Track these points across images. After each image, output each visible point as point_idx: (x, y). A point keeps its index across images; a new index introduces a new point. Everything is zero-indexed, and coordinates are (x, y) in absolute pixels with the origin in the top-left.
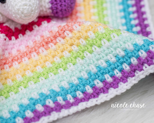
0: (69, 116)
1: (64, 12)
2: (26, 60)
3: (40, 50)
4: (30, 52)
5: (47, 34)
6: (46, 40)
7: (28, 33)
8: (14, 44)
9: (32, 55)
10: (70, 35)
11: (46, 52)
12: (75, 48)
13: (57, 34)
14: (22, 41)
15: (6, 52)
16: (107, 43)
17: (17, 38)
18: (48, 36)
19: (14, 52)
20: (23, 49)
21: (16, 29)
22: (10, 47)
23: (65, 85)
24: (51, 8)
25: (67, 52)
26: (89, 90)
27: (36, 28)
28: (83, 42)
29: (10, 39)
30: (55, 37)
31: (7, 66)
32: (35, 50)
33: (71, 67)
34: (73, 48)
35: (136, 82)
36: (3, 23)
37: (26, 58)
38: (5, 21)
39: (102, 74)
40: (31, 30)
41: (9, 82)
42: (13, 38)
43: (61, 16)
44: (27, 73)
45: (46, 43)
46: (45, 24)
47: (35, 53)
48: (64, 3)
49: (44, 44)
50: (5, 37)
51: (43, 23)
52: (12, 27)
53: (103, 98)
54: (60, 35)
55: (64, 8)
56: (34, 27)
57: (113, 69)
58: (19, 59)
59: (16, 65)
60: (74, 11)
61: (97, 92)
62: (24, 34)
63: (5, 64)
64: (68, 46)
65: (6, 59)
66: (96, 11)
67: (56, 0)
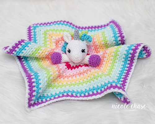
0: (74, 100)
2: (70, 78)
3: (77, 76)
4: (73, 76)
6: (81, 73)
7: (76, 69)
10: (89, 73)
11: (79, 77)
12: (89, 78)
13: (85, 72)
14: (73, 71)
15: (65, 73)
18: (82, 71)
19: (68, 74)
20: (72, 74)
21: (73, 66)
22: (67, 72)
23: (79, 90)
25: (86, 79)
26: (87, 94)
27: (80, 67)
28: (92, 76)
31: (62, 78)
32: (75, 76)
33: (84, 85)
35: (103, 95)
36: (69, 62)
37: (71, 78)
38: (70, 61)
39: (94, 90)
40: (78, 68)
41: (60, 84)
42: (70, 69)
48: (94, 60)
49: (79, 74)
50: (66, 68)
53: (90, 98)
57: (98, 89)
58: (68, 77)
59: (66, 79)
60: (100, 66)
61: (89, 95)
63: (62, 77)
64: (87, 77)
67: (91, 58)
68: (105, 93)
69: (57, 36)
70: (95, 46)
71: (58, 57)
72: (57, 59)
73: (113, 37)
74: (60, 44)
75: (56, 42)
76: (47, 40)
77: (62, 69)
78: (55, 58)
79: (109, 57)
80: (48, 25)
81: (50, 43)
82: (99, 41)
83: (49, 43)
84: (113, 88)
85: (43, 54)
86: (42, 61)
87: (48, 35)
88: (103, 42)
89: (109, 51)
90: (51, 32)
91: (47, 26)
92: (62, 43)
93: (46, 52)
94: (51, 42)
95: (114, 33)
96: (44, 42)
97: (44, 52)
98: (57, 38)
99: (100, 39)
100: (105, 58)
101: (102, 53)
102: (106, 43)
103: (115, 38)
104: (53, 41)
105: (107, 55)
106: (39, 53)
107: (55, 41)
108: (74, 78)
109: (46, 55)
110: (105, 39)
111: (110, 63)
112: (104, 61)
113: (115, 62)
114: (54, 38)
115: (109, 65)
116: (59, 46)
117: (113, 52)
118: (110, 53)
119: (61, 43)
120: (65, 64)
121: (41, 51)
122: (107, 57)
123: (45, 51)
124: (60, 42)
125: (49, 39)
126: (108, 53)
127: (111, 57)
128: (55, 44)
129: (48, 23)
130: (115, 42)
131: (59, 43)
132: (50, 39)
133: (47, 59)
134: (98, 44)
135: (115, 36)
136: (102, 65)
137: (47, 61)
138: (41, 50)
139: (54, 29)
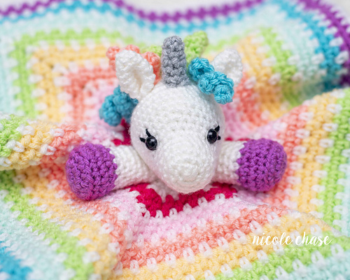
1: (260, 183)
2: (171, 260)
3: (201, 247)
4: (183, 246)
5: (218, 219)
6: (215, 230)
7: (187, 209)
8: (158, 225)
9: (185, 253)
10: (260, 229)
11: (209, 252)
12: (262, 256)
13: (237, 225)
14: (173, 221)
15: (141, 237)
16: (322, 261)
17: (166, 214)
18: (221, 223)
19: (155, 241)
20: (172, 237)
21: (169, 197)
22: (150, 228)
24: (238, 172)
25: (247, 261)
27: (203, 203)
29: (153, 215)
30: (232, 228)
31: (135, 262)
32: (193, 245)
34: (259, 254)
37: (173, 256)
40: (194, 205)
42: (159, 213)
45: (214, 236)
46: (220, 199)
47: (190, 250)
49: (210, 237)
50: (144, 210)
51: (217, 196)
52: (162, 194)
54: (241, 226)
56: (199, 201)
58: (159, 254)
59: (152, 264)
60: (282, 183)
62: (180, 209)
63: (133, 258)
64: (252, 250)
65: (137, 250)
66: (322, 189)
67: (248, 160)
69: (72, 60)
70: (245, 94)
71: (99, 169)
72: (98, 181)
73: (316, 52)
74: (90, 94)
75: (73, 85)
76: (32, 79)
77: (131, 222)
78: (89, 178)
79: (314, 140)
80: (27, 13)
81: (47, 91)
82: (263, 72)
83: (42, 92)
85: (30, 154)
86: (27, 183)
87: (34, 60)
88: (276, 76)
89: (311, 114)
90: (44, 47)
91: (24, 18)
92: (97, 87)
93: (41, 143)
94: (51, 90)
95: (318, 35)
96: (18, 90)
97: (33, 145)
98: (75, 70)
99: (266, 63)
100: (297, 148)
101: (284, 126)
102: (290, 80)
103: (326, 58)
104: (60, 82)
105: (307, 133)
106: (12, 152)
107: (67, 82)
108: (188, 255)
109: (44, 156)
110: (283, 63)
111: (322, 167)
112: (297, 160)
113: (343, 159)
114: (60, 68)
115: (317, 173)
116: (88, 101)
117: (333, 120)
118: (317, 124)
119: (94, 90)
120: (136, 193)
121: (21, 144)
122: (306, 140)
123: (35, 140)
124: (89, 85)
125: (39, 78)
126: (310, 122)
127: (324, 141)
128: (69, 97)
129: (25, 6)
130: (323, 72)
131: (85, 91)
132: (44, 75)
133: (48, 173)
134: (259, 85)
135: (326, 47)
136: (290, 179)
137: (48, 178)
138: (21, 137)
139: (58, 32)
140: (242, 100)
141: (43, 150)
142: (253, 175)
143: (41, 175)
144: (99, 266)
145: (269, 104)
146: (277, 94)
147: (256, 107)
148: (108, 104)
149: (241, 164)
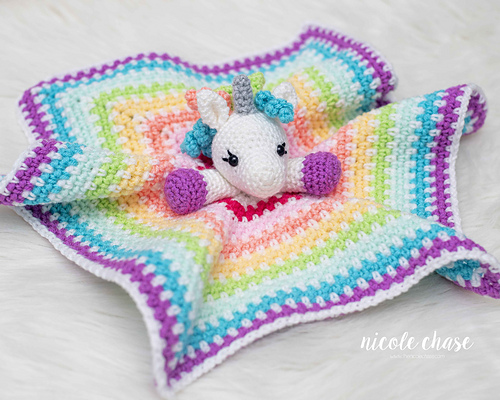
0: (315, 321)
1: (323, 185)
2: (261, 250)
3: (283, 237)
4: (268, 239)
5: (294, 215)
6: (292, 223)
7: (267, 212)
8: (245, 228)
9: (271, 243)
10: (328, 216)
11: (290, 240)
12: (333, 235)
13: (310, 216)
14: (257, 223)
15: (234, 237)
17: (250, 219)
18: (297, 217)
19: (245, 238)
20: (258, 234)
21: (250, 207)
22: (239, 230)
23: (316, 284)
24: (304, 180)
25: (322, 241)
26: (349, 292)
27: (279, 206)
29: (240, 220)
30: (306, 219)
31: (233, 254)
32: (276, 236)
33: (325, 261)
34: (330, 234)
35: (416, 282)
37: (262, 247)
39: (369, 270)
40: (272, 208)
41: (235, 276)
42: (245, 219)
43: (318, 193)
44: (261, 266)
45: (292, 227)
46: (292, 201)
47: (275, 241)
49: (290, 228)
50: (234, 215)
51: (289, 199)
52: (245, 204)
54: (313, 215)
55: (322, 180)
56: (276, 205)
57: (385, 265)
58: (252, 246)
59: (246, 255)
60: (339, 188)
61: (359, 294)
62: (260, 213)
63: (230, 252)
64: (324, 232)
65: (233, 247)
66: (373, 189)
67: (311, 168)
68: (422, 272)
69: (148, 110)
70: (299, 122)
73: (353, 81)
74: (168, 137)
75: (152, 131)
76: (116, 129)
77: (225, 223)
79: (360, 151)
80: (97, 76)
81: (130, 138)
82: (312, 102)
83: (125, 140)
84: (450, 251)
85: (136, 180)
86: (130, 209)
87: (116, 113)
88: (323, 104)
89: (356, 130)
90: (122, 101)
91: (95, 80)
92: (172, 130)
93: (143, 171)
94: (133, 137)
95: (353, 68)
97: (138, 173)
98: (152, 118)
99: (312, 94)
100: (348, 159)
101: (335, 142)
102: (334, 107)
103: (362, 85)
104: (139, 129)
105: (355, 146)
106: (122, 179)
107: (147, 129)
108: (274, 244)
109: (147, 182)
110: (327, 93)
111: (370, 172)
112: (349, 169)
113: (386, 164)
114: (138, 117)
115: (367, 178)
116: (166, 143)
117: (374, 132)
118: (363, 138)
119: (170, 133)
120: (224, 204)
121: (128, 172)
122: (354, 152)
123: (139, 169)
124: (166, 129)
125: (122, 127)
126: (355, 136)
127: (369, 150)
128: (150, 140)
129: (93, 71)
130: (361, 97)
131: (162, 134)
132: (125, 125)
133: (147, 200)
134: (309, 113)
135: (361, 76)
136: (345, 184)
137: (146, 203)
138: (126, 167)
139: (131, 88)
140: (297, 127)
141: (146, 176)
142: (316, 180)
143: (141, 202)
144: (211, 249)
145: (319, 130)
146: (325, 120)
147: (309, 133)
148: (190, 139)
149: (305, 173)
